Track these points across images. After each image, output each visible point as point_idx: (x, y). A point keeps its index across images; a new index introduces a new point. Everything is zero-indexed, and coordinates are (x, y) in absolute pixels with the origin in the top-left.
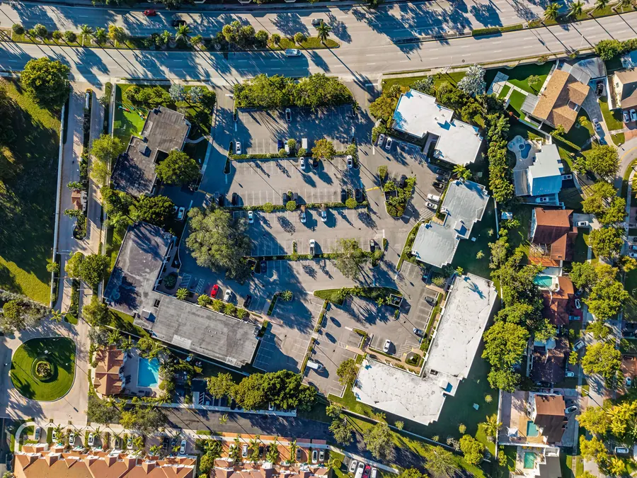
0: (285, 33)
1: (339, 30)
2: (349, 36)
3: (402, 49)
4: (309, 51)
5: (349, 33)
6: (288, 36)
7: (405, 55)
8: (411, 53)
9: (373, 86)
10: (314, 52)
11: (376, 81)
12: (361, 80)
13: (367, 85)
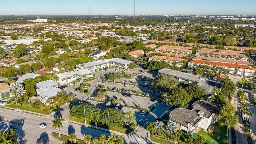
1: (44, 140)
5: (40, 137)
7: (25, 119)
8: (21, 119)
11: (52, 116)
13: (58, 115)
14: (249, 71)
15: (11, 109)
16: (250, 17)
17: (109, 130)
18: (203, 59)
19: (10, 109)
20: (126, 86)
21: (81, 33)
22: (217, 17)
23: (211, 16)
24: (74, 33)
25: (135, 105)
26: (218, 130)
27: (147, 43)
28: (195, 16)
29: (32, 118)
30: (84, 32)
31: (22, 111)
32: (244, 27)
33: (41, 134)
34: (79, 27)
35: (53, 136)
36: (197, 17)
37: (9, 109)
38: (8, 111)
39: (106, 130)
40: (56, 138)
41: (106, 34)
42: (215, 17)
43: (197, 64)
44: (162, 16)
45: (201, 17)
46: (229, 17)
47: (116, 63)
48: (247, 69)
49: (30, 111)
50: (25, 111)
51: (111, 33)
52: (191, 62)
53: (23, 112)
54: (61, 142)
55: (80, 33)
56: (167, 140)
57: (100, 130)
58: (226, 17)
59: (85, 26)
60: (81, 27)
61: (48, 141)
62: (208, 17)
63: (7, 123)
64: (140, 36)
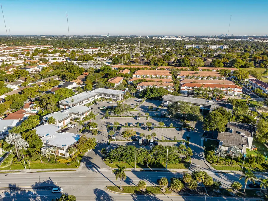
0: (155, 197)
1: (104, 197)
2: (95, 192)
3: (52, 182)
4: (134, 185)
5: (95, 195)
6: (152, 195)
7: (52, 180)
8: (46, 181)
9: (86, 165)
10: (129, 184)
11: (83, 168)
12: (94, 169)
13: (91, 166)
14: (238, 90)
15: (16, 172)
16: (190, 37)
17: (167, 169)
18: (191, 82)
19: (14, 172)
20: (138, 120)
21: (14, 59)
22: (160, 37)
23: (154, 36)
24: (5, 60)
25: (167, 138)
26: (260, 147)
27: (116, 68)
28: (138, 36)
29: (60, 176)
30: (18, 59)
31: (35, 170)
32: (193, 47)
33: (93, 192)
34: (4, 52)
35: (112, 190)
36: (140, 37)
37: (11, 172)
38: (14, 175)
39: (163, 169)
40: (117, 192)
41: (52, 59)
42: (157, 37)
43: (189, 88)
44: (101, 37)
45: (144, 37)
46: (171, 37)
47: (105, 94)
48: (236, 88)
49: (47, 168)
50: (40, 170)
51: (59, 59)
52: (184, 86)
53: (37, 171)
54: (129, 195)
55: (12, 59)
56: (228, 166)
57: (156, 171)
58: (168, 37)
59: (13, 50)
60: (6, 51)
61: (111, 197)
62: (151, 37)
63: (29, 190)
64: (98, 60)
